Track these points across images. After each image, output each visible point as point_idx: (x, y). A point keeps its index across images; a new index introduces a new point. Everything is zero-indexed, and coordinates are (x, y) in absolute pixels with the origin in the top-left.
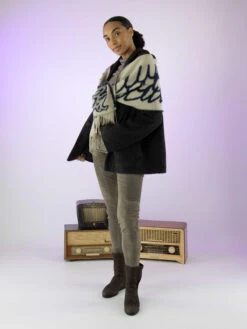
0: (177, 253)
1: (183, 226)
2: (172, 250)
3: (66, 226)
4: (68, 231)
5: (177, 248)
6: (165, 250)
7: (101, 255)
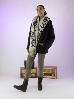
0: (54, 76)
1: (56, 68)
2: (53, 75)
3: (21, 68)
4: (22, 69)
5: (54, 74)
6: (50, 75)
7: (32, 76)
